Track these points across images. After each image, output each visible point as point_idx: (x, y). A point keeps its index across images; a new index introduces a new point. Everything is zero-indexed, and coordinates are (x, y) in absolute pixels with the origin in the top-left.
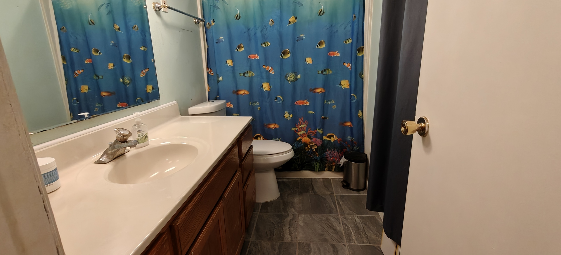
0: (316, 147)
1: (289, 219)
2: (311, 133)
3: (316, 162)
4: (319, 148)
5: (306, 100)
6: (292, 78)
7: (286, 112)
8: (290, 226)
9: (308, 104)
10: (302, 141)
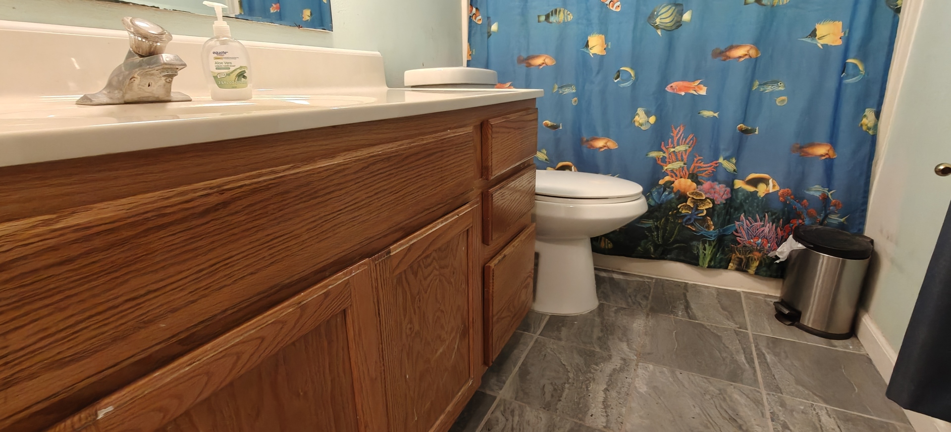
0: (711, 206)
1: (608, 367)
2: (701, 167)
3: (704, 242)
4: (717, 208)
5: (699, 81)
6: (668, 20)
7: (640, 111)
8: (609, 386)
9: (703, 92)
10: (673, 187)
